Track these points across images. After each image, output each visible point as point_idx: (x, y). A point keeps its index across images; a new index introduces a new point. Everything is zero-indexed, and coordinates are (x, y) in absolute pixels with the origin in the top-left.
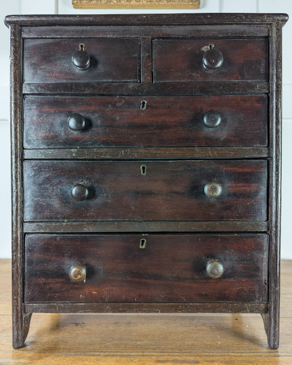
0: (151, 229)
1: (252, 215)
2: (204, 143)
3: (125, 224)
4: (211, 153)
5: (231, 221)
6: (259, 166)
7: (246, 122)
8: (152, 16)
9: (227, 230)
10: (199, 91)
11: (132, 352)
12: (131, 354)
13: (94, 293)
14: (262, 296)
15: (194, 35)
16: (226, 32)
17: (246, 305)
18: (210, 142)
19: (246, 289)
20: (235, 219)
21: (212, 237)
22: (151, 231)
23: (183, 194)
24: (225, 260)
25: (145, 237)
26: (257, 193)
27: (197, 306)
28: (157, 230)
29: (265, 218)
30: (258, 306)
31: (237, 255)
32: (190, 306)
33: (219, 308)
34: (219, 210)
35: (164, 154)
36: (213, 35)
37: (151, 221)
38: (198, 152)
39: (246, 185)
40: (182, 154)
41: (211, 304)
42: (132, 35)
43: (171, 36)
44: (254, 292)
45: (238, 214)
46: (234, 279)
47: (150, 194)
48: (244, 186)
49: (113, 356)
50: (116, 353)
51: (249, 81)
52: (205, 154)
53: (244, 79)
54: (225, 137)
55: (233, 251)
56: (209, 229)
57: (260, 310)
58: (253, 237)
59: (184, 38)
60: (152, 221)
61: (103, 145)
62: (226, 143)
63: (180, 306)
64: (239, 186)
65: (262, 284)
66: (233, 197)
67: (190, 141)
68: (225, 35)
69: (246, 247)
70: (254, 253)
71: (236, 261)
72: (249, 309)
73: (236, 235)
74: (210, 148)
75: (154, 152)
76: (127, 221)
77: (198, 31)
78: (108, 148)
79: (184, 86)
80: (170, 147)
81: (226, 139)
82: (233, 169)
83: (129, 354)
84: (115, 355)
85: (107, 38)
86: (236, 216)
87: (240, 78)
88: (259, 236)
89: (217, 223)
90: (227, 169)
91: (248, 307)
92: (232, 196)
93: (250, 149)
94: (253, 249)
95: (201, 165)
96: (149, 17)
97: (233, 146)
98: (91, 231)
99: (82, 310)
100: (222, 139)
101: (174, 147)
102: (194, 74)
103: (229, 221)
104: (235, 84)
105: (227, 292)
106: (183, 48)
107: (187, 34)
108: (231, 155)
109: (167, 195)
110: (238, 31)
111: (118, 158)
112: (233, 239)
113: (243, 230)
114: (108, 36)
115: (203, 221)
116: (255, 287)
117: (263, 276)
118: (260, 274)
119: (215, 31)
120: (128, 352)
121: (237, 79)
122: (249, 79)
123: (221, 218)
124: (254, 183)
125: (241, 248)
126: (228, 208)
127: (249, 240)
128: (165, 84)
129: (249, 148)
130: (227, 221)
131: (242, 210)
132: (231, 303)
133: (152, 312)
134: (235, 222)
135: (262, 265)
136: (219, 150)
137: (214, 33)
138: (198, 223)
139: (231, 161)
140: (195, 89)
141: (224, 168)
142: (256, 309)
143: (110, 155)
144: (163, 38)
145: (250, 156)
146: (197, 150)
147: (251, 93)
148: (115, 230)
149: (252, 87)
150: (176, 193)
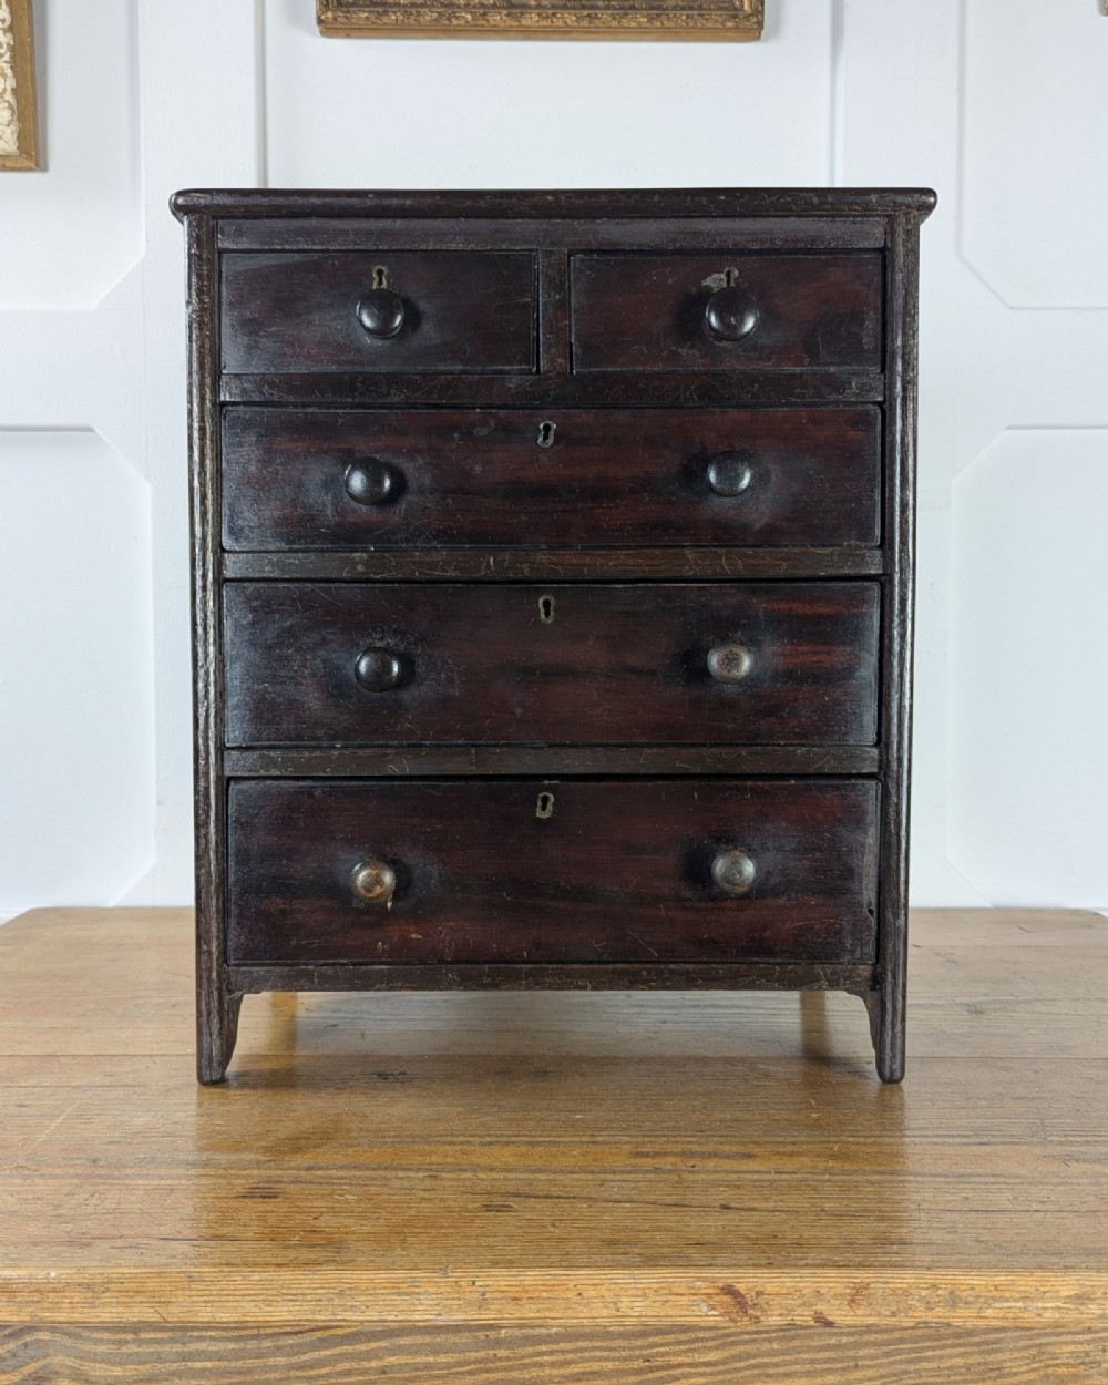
0: (568, 766)
1: (836, 729)
2: (709, 537)
3: (496, 753)
4: (729, 563)
5: (779, 745)
6: (859, 599)
7: (821, 479)
8: (570, 197)
9: (769, 770)
10: (695, 398)
11: (561, 1136)
12: (558, 1139)
13: (413, 936)
14: (862, 944)
15: (684, 244)
16: (768, 236)
17: (818, 969)
18: (728, 534)
19: (818, 927)
20: (791, 739)
21: (729, 788)
22: (566, 771)
23: (653, 673)
24: (762, 848)
25: (550, 789)
26: (849, 671)
27: (688, 972)
28: (581, 770)
29: (871, 737)
30: (850, 971)
31: (794, 837)
32: (671, 971)
33: (747, 976)
34: (749, 715)
35: (602, 566)
36: (734, 245)
37: (565, 746)
38: (692, 561)
39: (821, 648)
40: (650, 566)
41: (726, 966)
42: (514, 244)
43: (622, 248)
44: (838, 932)
45: (798, 727)
46: (788, 900)
47: (565, 672)
48: (814, 653)
49: (507, 1144)
50: (514, 1139)
51: (832, 369)
52: (711, 565)
53: (818, 365)
54: (766, 519)
55: (784, 824)
56: (721, 768)
57: (855, 982)
58: (837, 788)
59: (657, 251)
60: (570, 746)
61: (439, 542)
62: (769, 537)
63: (644, 973)
64: (803, 653)
65: (861, 912)
66: (785, 683)
67: (672, 531)
68: (767, 245)
69: (820, 816)
70: (842, 831)
71: (795, 851)
72: (827, 980)
73: (793, 782)
74: (724, 550)
75: (575, 561)
76: (503, 746)
77: (696, 234)
78: (452, 549)
79: (656, 383)
80: (618, 548)
81: (767, 525)
82: (787, 606)
83: (552, 1139)
84: (514, 1143)
85: (447, 251)
86: (795, 733)
87: (807, 360)
88: (854, 785)
89: (744, 752)
90: (770, 606)
91: (825, 975)
92: (783, 677)
93: (831, 554)
94: (839, 820)
95: (701, 596)
96: (563, 198)
97: (786, 546)
98: (408, 772)
99: (383, 982)
100: (757, 526)
101: (629, 548)
102: (683, 351)
103: (774, 745)
104: (793, 376)
105: (768, 934)
106: (655, 278)
107: (665, 241)
108: (783, 570)
109: (609, 676)
110: (802, 235)
111: (476, 576)
112: (785, 793)
113: (811, 770)
114: (453, 246)
115: (704, 745)
116: (842, 920)
117: (865, 892)
118: (855, 886)
119: (741, 234)
120: (548, 1136)
121: (800, 363)
122: (832, 364)
123: (753, 740)
124: (844, 643)
125: (807, 817)
126: (772, 711)
127: (828, 796)
128: (604, 375)
129: (828, 551)
130: (768, 745)
131: (810, 717)
132: (778, 964)
133: (569, 989)
134: (791, 748)
135: (862, 861)
136: (748, 556)
137: (738, 238)
138: (693, 750)
139: (783, 584)
140: (685, 392)
141: (761, 605)
142: (846, 978)
143: (455, 569)
144: (601, 252)
145: (832, 572)
146: (690, 554)
147: (837, 403)
148: (473, 770)
149: (840, 386)
150: (633, 670)
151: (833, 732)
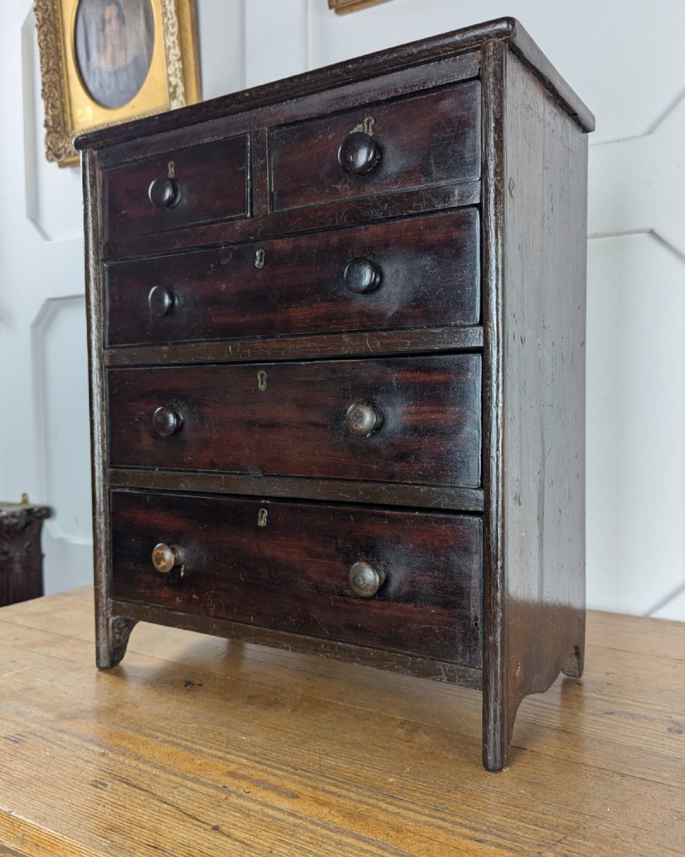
0: (275, 491)
1: (450, 473)
2: (358, 324)
3: (234, 479)
4: (372, 344)
5: (408, 484)
6: (462, 369)
7: (435, 273)
8: (258, 91)
9: (402, 502)
10: (345, 220)
13: (194, 596)
14: (470, 651)
15: (337, 107)
16: (393, 87)
17: (440, 665)
18: (370, 323)
19: (437, 631)
20: (416, 479)
21: (374, 515)
22: (274, 494)
23: (324, 426)
24: (397, 563)
25: (266, 506)
26: (459, 426)
27: (350, 650)
28: (283, 494)
29: (477, 481)
30: (464, 671)
31: (419, 557)
32: (339, 647)
33: (390, 661)
34: (387, 460)
35: (292, 349)
36: (369, 100)
37: (274, 476)
38: (348, 344)
39: (436, 408)
40: (322, 347)
41: (375, 650)
42: (237, 131)
43: (299, 119)
44: (452, 638)
45: (421, 470)
46: (415, 607)
47: (273, 425)
48: (432, 412)
51: (443, 183)
52: (360, 346)
53: (432, 181)
54: (395, 308)
55: (411, 546)
56: (369, 499)
57: (467, 681)
58: (448, 521)
59: (322, 116)
60: (276, 476)
61: (204, 338)
62: (397, 322)
63: (323, 646)
64: (424, 412)
65: (469, 624)
66: (412, 435)
67: (334, 321)
68: (392, 94)
69: (437, 543)
70: (454, 557)
71: (419, 568)
72: (446, 675)
73: (417, 513)
74: (367, 334)
75: (276, 346)
76: (239, 474)
77: (344, 97)
78: (210, 341)
79: (320, 213)
80: (302, 335)
81: (397, 312)
82: (412, 375)
85: (204, 144)
86: (419, 475)
87: (423, 179)
88: (462, 520)
89: (384, 487)
90: (400, 375)
91: (445, 670)
92: (410, 431)
93: (442, 333)
94: (451, 547)
95: (353, 369)
96: (254, 93)
97: (410, 329)
98: (190, 489)
99: (181, 624)
100: (390, 314)
101: (309, 335)
102: (339, 187)
103: (404, 483)
104: (411, 194)
105: (401, 630)
106: (321, 136)
107: (325, 107)
108: (408, 347)
109: (298, 428)
110: (416, 80)
111: (223, 359)
112: (412, 521)
113: (431, 505)
114: (206, 141)
115: (358, 481)
116: (455, 628)
117: (472, 609)
118: (465, 602)
119: (374, 90)
121: (418, 182)
122: (442, 179)
123: (391, 478)
124: (453, 405)
125: (428, 542)
126: (402, 457)
127: (443, 527)
128: (290, 212)
129: (438, 330)
130: (400, 483)
131: (430, 463)
132: (411, 656)
133: (278, 648)
134: (416, 487)
135: (470, 583)
136: (384, 337)
137: (372, 94)
138: (350, 484)
139: (409, 358)
140: (339, 217)
141: (394, 376)
142: (461, 677)
143: (212, 355)
144: (286, 125)
145: (443, 346)
146: (346, 338)
147: (444, 210)
148: (222, 490)
149: (447, 196)
150: (312, 424)
151: (448, 476)
